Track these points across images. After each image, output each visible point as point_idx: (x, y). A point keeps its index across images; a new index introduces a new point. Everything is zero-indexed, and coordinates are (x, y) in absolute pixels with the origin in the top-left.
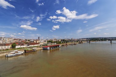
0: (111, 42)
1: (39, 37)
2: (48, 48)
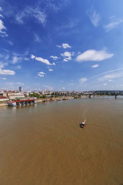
0: (116, 98)
1: (20, 88)
2: (15, 104)
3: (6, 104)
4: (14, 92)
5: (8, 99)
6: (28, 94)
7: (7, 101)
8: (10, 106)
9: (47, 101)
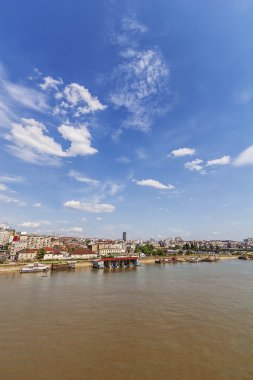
1: (124, 234)
2: (101, 264)
3: (90, 264)
4: (111, 242)
5: (96, 256)
6: (133, 247)
7: (94, 258)
8: (95, 268)
9: (164, 262)
